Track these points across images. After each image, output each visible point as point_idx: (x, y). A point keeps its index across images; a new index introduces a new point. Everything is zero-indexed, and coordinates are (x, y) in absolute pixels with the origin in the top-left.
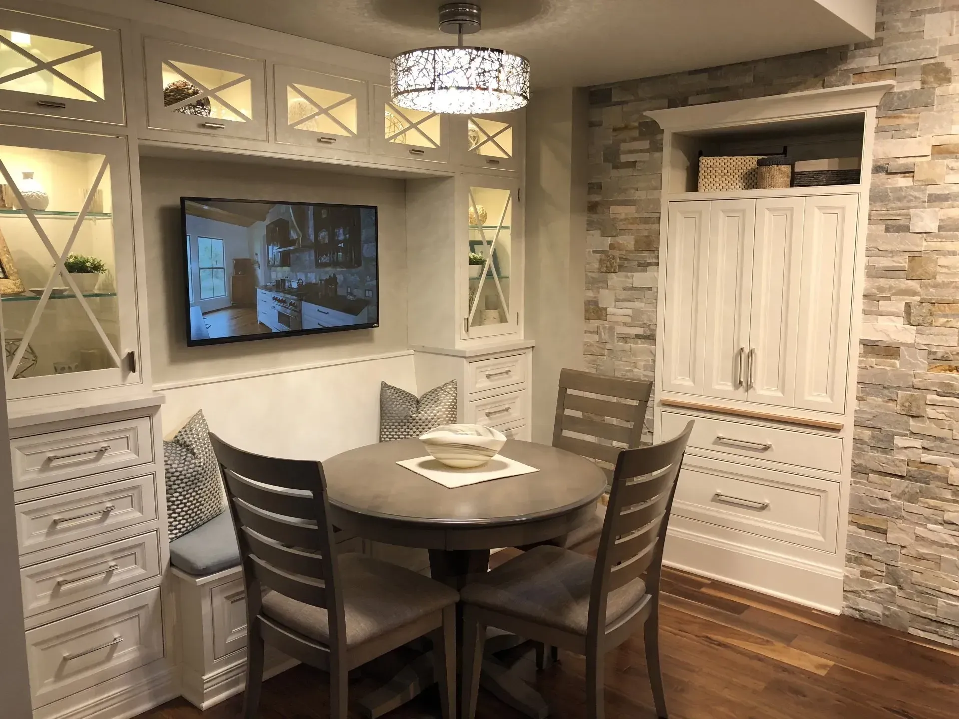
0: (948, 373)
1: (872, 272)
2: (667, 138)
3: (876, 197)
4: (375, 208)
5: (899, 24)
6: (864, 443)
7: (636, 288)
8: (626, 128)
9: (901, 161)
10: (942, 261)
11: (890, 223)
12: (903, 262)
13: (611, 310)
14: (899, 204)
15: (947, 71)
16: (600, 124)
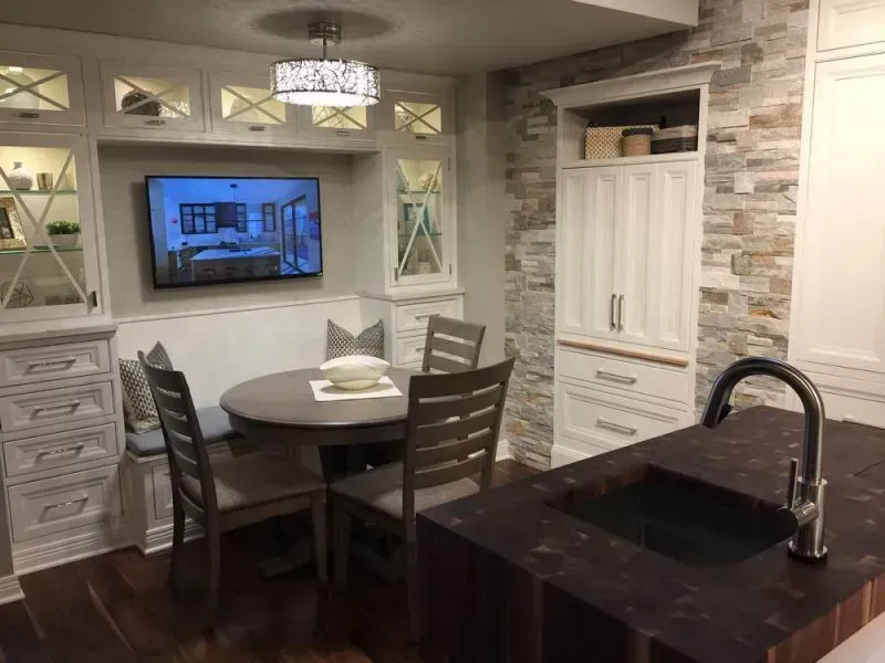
0: (763, 317)
1: (710, 229)
2: (560, 113)
3: (711, 162)
4: (318, 179)
5: (725, 10)
6: (703, 377)
7: (539, 243)
8: (532, 106)
9: (727, 131)
10: (758, 218)
11: (720, 185)
12: (729, 219)
13: (523, 262)
14: (726, 169)
15: (760, 51)
16: (512, 103)
